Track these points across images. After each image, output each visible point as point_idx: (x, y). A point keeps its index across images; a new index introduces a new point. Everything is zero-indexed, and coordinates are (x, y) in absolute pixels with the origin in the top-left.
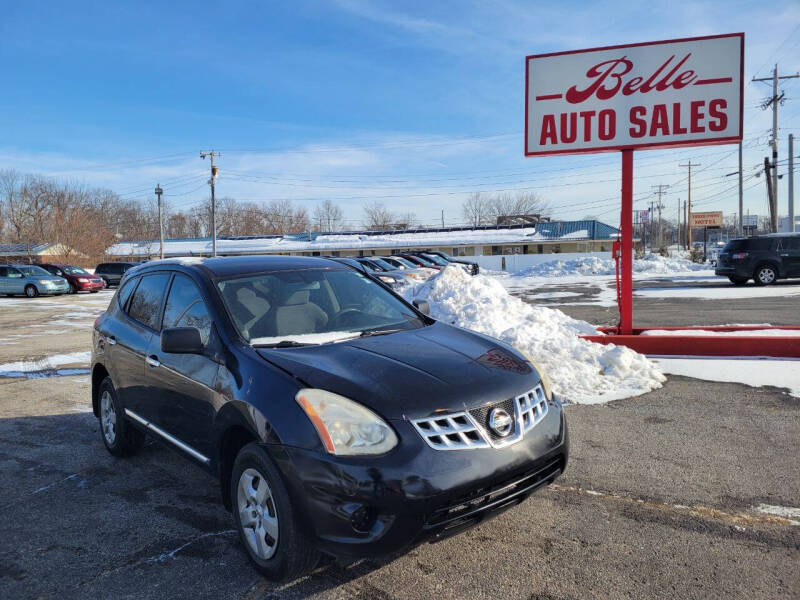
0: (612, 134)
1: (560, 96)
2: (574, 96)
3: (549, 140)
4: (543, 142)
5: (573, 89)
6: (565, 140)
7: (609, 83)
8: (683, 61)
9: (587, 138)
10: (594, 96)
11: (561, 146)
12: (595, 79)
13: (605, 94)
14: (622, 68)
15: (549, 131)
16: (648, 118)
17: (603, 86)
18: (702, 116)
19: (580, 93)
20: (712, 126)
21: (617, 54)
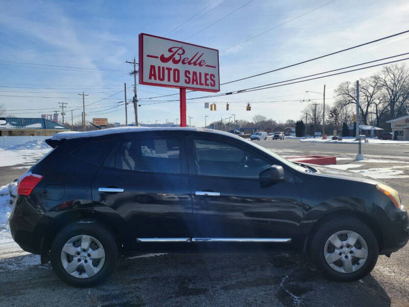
0: (178, 81)
1: (157, 57)
2: (163, 59)
3: (153, 77)
4: (150, 78)
5: (163, 55)
6: (160, 79)
7: (177, 57)
8: (201, 56)
9: (169, 80)
10: (171, 61)
11: (158, 81)
12: (171, 54)
13: (176, 62)
14: (180, 52)
15: (153, 73)
16: (191, 76)
17: (174, 58)
18: (208, 80)
19: (165, 58)
20: (211, 85)
21: (180, 45)
